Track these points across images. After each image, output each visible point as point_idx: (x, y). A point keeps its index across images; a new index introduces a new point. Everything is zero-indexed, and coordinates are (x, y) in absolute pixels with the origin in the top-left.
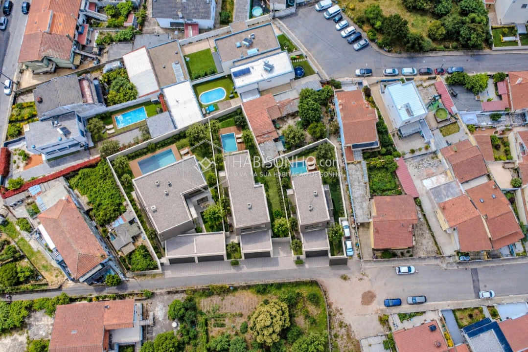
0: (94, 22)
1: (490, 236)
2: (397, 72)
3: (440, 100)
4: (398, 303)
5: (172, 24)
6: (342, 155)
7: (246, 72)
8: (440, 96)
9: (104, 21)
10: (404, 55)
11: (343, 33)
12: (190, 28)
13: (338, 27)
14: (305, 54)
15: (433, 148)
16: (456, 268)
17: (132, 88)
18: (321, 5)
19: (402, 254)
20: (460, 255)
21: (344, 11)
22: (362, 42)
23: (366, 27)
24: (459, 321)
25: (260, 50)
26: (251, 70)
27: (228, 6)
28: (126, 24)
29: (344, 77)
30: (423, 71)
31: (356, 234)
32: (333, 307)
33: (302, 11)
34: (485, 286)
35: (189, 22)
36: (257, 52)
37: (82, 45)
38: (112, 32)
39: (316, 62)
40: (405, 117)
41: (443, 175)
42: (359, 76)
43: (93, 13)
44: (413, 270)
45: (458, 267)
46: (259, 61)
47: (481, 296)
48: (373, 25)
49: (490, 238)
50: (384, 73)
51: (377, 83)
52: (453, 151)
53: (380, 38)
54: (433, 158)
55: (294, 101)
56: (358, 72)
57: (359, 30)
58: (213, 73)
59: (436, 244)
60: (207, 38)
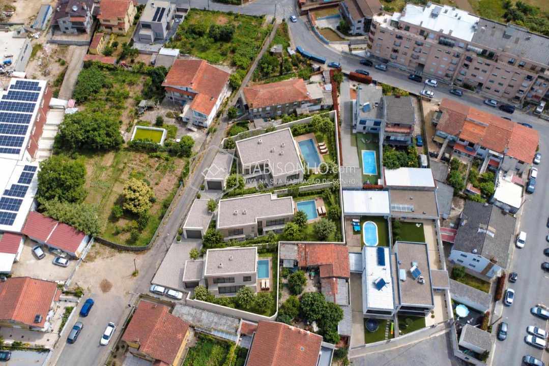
4: (84, 313)
7: (381, 262)
12: (451, 234)
17: (394, 166)
25: (403, 283)
26: (382, 267)
36: (402, 279)
37: (453, 146)
46: (391, 279)
55: (333, 297)
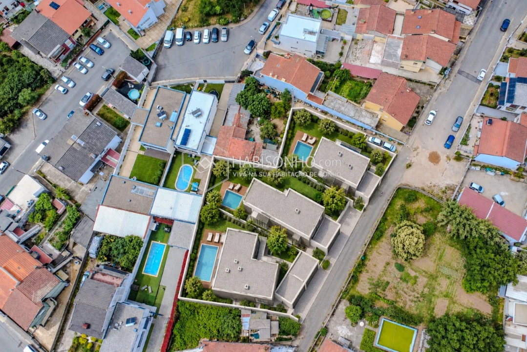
0: (35, 240)
1: (447, 40)
2: (267, 24)
3: (314, 8)
4: (451, 138)
5: (93, 170)
6: (311, 106)
7: (188, 133)
8: (311, 5)
9: (39, 231)
10: (256, 10)
11: (205, 40)
12: (108, 157)
13: (196, 41)
14: (202, 81)
15: (348, 38)
16: (451, 82)
17: (131, 239)
18: (168, 41)
19: (418, 112)
20: (442, 73)
21: (185, 28)
22: (224, 32)
23: (213, 20)
24: (490, 105)
25: (176, 110)
26: (189, 128)
27: (109, 115)
28: (60, 212)
29: (243, 65)
30: (279, 6)
31: (381, 136)
32: (426, 188)
33: (161, 59)
34: (475, 72)
35: (103, 154)
36: (176, 113)
37: (51, 263)
38: (59, 229)
39: (214, 77)
40: (314, 38)
41: (375, 45)
42: (251, 53)
43: (25, 235)
44: (435, 113)
45: (450, 81)
46: (185, 116)
47: (481, 79)
48: (215, 14)
49: (449, 41)
50: (262, 33)
51: (266, 44)
52: (363, 23)
53: (230, 17)
54: (356, 44)
55: (241, 112)
56: (247, 52)
57: (212, 27)
58: (165, 164)
59: (424, 83)
60: (127, 150)
